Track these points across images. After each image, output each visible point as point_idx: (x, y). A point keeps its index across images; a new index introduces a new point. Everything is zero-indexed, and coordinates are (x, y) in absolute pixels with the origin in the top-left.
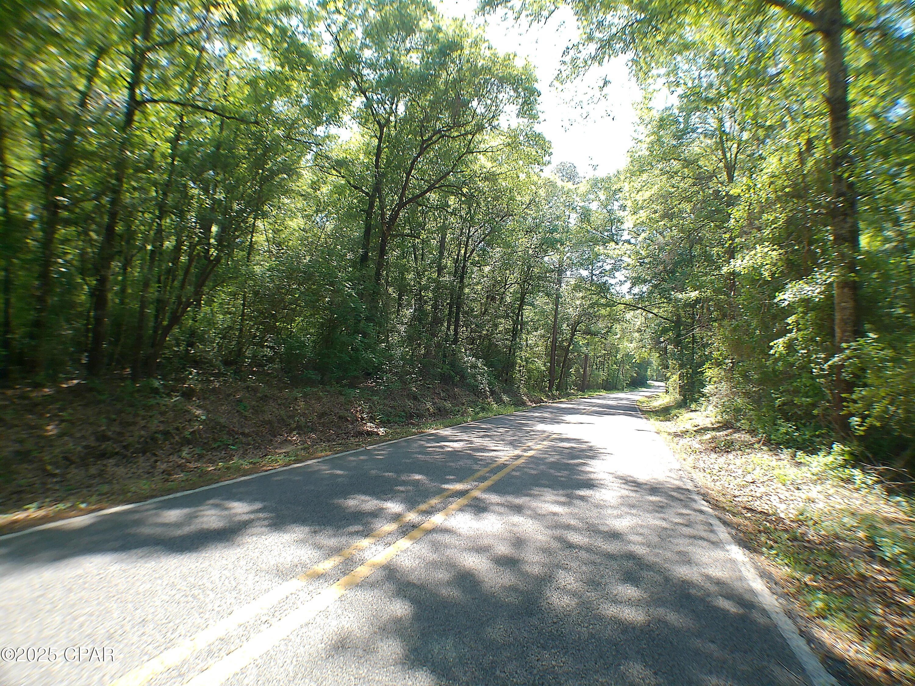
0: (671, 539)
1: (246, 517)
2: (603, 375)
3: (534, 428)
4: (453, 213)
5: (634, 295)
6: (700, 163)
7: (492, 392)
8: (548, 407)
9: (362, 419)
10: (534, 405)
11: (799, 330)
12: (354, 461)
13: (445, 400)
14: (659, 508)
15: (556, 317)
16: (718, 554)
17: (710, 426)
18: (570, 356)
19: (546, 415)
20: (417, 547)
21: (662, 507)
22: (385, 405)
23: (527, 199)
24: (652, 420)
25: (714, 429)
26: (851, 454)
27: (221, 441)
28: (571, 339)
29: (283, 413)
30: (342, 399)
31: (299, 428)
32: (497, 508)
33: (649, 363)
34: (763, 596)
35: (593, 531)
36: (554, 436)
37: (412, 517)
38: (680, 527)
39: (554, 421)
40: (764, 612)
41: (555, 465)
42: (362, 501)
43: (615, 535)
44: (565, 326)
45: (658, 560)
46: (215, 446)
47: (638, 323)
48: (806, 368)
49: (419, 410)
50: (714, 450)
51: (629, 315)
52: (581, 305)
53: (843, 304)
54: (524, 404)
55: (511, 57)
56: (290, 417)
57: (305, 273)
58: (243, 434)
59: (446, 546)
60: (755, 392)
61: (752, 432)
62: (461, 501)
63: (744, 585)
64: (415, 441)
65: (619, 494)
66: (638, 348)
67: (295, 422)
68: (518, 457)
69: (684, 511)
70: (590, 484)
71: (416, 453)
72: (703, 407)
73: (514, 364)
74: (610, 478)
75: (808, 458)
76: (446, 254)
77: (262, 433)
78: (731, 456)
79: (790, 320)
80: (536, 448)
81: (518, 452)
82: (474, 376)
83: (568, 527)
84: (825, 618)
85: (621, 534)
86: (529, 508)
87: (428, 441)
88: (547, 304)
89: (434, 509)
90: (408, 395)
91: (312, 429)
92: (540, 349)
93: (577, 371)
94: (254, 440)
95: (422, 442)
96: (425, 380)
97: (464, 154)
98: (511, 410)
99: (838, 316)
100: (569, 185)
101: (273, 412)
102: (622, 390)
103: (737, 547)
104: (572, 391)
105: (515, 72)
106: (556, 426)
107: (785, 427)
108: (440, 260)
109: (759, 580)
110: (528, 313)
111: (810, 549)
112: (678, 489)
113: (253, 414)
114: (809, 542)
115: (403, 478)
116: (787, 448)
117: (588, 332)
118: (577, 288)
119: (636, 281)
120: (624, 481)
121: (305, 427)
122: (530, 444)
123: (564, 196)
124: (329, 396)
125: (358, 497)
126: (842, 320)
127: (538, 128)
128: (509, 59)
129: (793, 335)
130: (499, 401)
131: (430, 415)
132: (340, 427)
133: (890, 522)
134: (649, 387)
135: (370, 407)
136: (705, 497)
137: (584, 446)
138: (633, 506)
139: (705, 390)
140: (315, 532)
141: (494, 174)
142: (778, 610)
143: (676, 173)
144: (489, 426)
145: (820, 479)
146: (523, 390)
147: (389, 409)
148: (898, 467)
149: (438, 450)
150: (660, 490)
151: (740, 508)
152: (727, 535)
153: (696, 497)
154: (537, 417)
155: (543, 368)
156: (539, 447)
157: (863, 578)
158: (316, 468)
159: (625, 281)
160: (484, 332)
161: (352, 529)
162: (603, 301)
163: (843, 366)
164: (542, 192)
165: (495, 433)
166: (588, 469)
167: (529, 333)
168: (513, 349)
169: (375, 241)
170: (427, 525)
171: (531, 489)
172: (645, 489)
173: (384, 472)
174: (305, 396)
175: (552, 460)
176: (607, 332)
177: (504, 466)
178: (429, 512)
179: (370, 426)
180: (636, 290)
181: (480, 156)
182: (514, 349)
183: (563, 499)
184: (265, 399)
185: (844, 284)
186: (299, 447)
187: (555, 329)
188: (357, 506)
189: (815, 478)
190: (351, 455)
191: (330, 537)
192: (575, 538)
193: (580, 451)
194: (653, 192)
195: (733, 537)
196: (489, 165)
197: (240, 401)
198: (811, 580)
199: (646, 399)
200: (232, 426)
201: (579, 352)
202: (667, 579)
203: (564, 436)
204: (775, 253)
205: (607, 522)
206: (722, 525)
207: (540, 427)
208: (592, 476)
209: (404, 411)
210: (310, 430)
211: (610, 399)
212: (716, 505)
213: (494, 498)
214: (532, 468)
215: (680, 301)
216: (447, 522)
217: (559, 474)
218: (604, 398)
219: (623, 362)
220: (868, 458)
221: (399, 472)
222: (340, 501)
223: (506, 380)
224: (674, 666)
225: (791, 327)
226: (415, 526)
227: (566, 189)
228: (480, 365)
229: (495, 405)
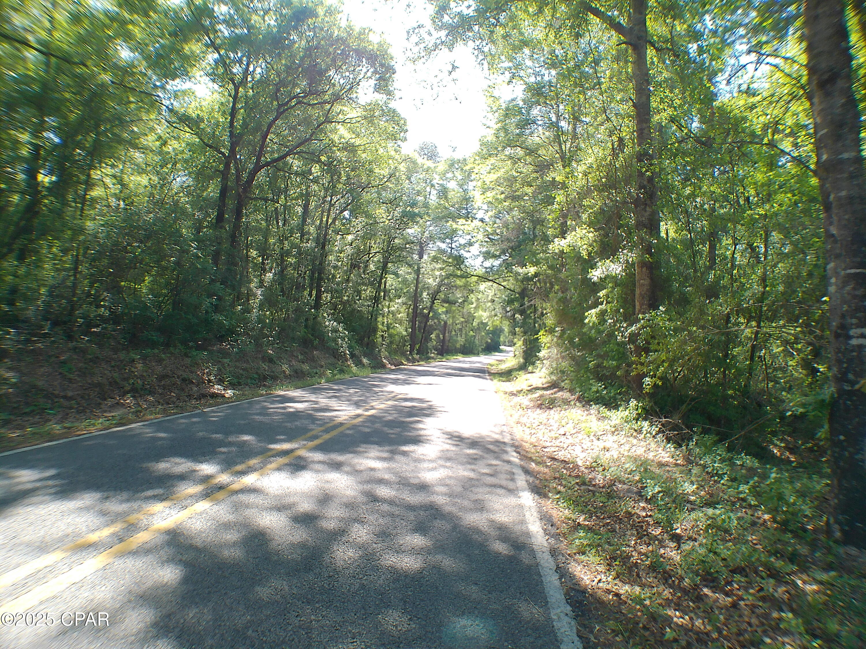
0: (473, 489)
1: (29, 486)
2: (461, 341)
3: (385, 389)
4: (316, 181)
5: (486, 268)
6: (540, 152)
7: (352, 355)
8: (405, 369)
9: (210, 381)
10: (393, 367)
11: (608, 302)
12: (183, 423)
13: (303, 362)
14: (473, 460)
15: (417, 287)
16: (511, 500)
17: (540, 386)
18: (430, 322)
19: (400, 377)
20: (216, 508)
21: (475, 459)
22: (236, 367)
23: (386, 172)
24: (495, 381)
25: (543, 389)
26: (643, 408)
27: (35, 405)
28: (431, 307)
29: (116, 375)
30: (188, 361)
31: (135, 392)
32: (317, 466)
33: (501, 331)
34: (536, 538)
35: (403, 484)
36: (400, 396)
37: (224, 478)
38: (485, 477)
39: (406, 382)
40: (532, 552)
41: (391, 424)
42: (176, 464)
43: (423, 487)
44: (425, 294)
45: (454, 509)
46: (27, 410)
47: (491, 293)
48: (611, 335)
49: (273, 372)
50: (540, 406)
51: (483, 286)
52: (441, 276)
53: (641, 281)
54: (383, 366)
55: (367, 31)
56: (125, 379)
57: (145, 230)
58: (65, 397)
59: (247, 506)
60: (578, 356)
61: (572, 391)
62: (281, 460)
63: (523, 528)
64: (259, 402)
65: (441, 449)
66: (490, 317)
67: (129, 384)
68: (358, 416)
69: (494, 462)
70: (417, 440)
71: (254, 414)
72: (539, 369)
73: (375, 330)
74: (438, 434)
75: (608, 413)
76: (309, 221)
77: (89, 395)
78: (552, 412)
79: (601, 294)
80: (378, 407)
81: (359, 411)
82: (335, 340)
83: (381, 481)
84: (584, 553)
85: (428, 486)
86: (350, 465)
87: (273, 402)
88: (409, 273)
89: (250, 469)
90: (263, 357)
91: (150, 391)
92: (402, 315)
93: (438, 336)
94: (78, 404)
95: (266, 404)
96: (283, 342)
97: (323, 123)
98: (367, 371)
99: (637, 292)
100: (429, 164)
101: (105, 374)
102: (478, 354)
103: (530, 493)
104: (432, 355)
105: (371, 47)
106: (407, 386)
107: (597, 386)
108: (303, 226)
109: (538, 523)
110: (390, 281)
111: (594, 492)
112: (497, 442)
113: (79, 376)
114: (594, 486)
115: (230, 439)
116: (595, 404)
117: (446, 301)
118: (435, 259)
119: (487, 255)
120: (449, 437)
121: (142, 389)
122: (374, 404)
123: (424, 173)
124: (173, 358)
125: (172, 459)
126: (641, 294)
127: (392, 105)
128: (364, 34)
129: (603, 307)
130: (359, 363)
131: (286, 377)
132: (183, 390)
133: (661, 465)
134: (501, 351)
135: (219, 370)
136: (517, 448)
137: (424, 405)
138: (449, 459)
139: (541, 354)
140: (107, 498)
141: (353, 145)
142: (544, 549)
143: (519, 159)
144: (341, 387)
145: (616, 430)
146: (384, 353)
147: (241, 372)
148: (676, 420)
149: (279, 410)
150: (480, 444)
151: (545, 458)
152: (524, 482)
153: (509, 449)
154: (391, 379)
155: (405, 333)
156: (382, 406)
157: (629, 515)
158: (138, 431)
159: (478, 255)
160: (345, 298)
161: (150, 493)
162: (459, 273)
163: (639, 334)
164: (402, 167)
165: (344, 394)
166: (420, 426)
167: (391, 300)
168: (374, 315)
169: (231, 204)
170: (236, 486)
171: (358, 446)
172: (466, 443)
173: (213, 433)
174: (144, 358)
175: (390, 418)
176: (464, 301)
177: (341, 424)
178: (243, 473)
179: (217, 389)
180: (487, 264)
181: (339, 126)
182: (376, 315)
183: (385, 455)
184: (96, 360)
185: (643, 264)
186: (132, 410)
187: (416, 298)
188: (167, 469)
189: (613, 429)
190: (182, 418)
191: (122, 502)
192: (383, 492)
193: (419, 410)
194: (499, 175)
195: (529, 484)
196: (347, 135)
197: (64, 362)
198: (585, 520)
199: (497, 363)
200: (51, 389)
201: (439, 319)
202: (455, 527)
203: (409, 396)
204: (591, 235)
205: (420, 475)
206: (523, 474)
207: (391, 388)
208: (422, 433)
209: (257, 373)
210: (148, 392)
211: (464, 362)
212: (525, 457)
213: (318, 456)
214: (368, 427)
215: (520, 275)
216: (259, 482)
217: (391, 431)
218: (460, 362)
219: (479, 329)
220: (656, 412)
221: (227, 433)
222: (150, 465)
223: (368, 344)
224: (430, 610)
225: (602, 300)
226: (221, 488)
227: (425, 167)
228: (341, 329)
229: (355, 368)
